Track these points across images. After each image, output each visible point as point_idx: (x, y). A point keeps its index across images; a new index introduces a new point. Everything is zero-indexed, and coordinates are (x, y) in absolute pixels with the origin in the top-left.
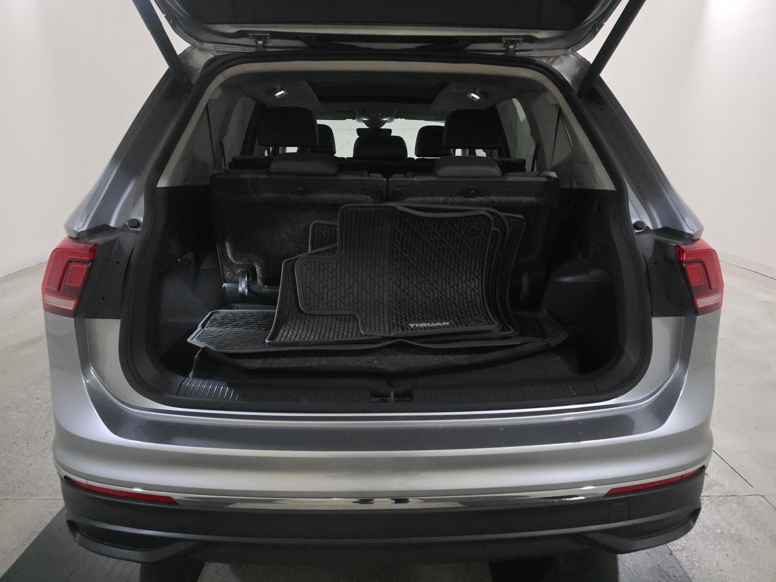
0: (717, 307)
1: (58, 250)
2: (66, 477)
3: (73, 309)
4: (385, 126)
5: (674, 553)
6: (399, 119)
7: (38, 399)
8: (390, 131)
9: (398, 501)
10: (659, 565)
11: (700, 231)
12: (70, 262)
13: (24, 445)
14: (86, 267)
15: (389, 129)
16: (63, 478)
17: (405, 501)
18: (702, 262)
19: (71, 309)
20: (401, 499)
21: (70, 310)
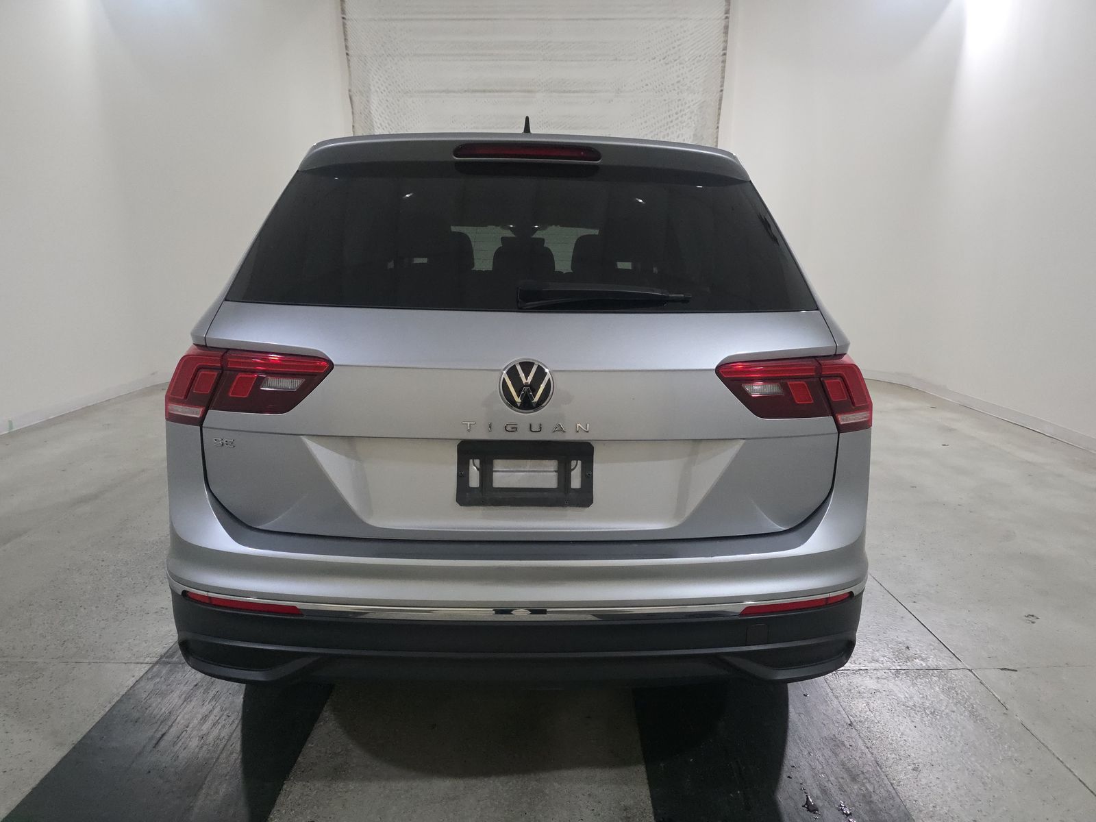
0: (866, 425)
1: (186, 358)
2: (185, 592)
3: (200, 417)
4: (538, 235)
5: (855, 724)
6: (554, 226)
7: (103, 561)
8: (543, 240)
9: (534, 612)
10: (834, 735)
11: (846, 345)
12: (198, 369)
13: (94, 608)
14: (216, 373)
15: (540, 239)
16: (180, 593)
17: (544, 612)
18: (842, 377)
19: (198, 416)
20: (537, 610)
21: (196, 418)
